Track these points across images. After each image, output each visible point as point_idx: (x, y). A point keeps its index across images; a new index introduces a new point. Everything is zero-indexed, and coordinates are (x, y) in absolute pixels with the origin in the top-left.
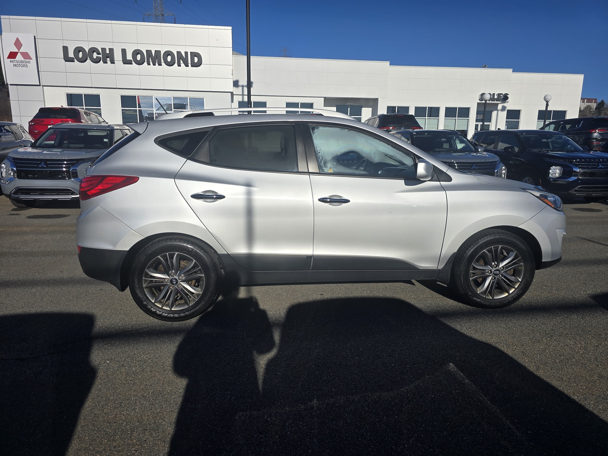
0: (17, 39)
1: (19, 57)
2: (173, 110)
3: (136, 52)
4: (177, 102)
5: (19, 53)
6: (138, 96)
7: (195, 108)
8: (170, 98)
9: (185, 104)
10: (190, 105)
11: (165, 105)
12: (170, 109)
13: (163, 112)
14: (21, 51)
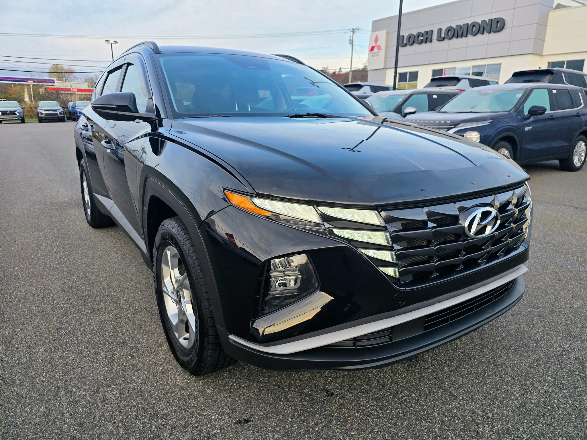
0: (377, 37)
1: (376, 49)
3: (449, 30)
4: (475, 70)
5: (376, 47)
6: (445, 69)
7: (492, 74)
8: (470, 67)
9: (482, 71)
10: (486, 72)
14: (378, 44)
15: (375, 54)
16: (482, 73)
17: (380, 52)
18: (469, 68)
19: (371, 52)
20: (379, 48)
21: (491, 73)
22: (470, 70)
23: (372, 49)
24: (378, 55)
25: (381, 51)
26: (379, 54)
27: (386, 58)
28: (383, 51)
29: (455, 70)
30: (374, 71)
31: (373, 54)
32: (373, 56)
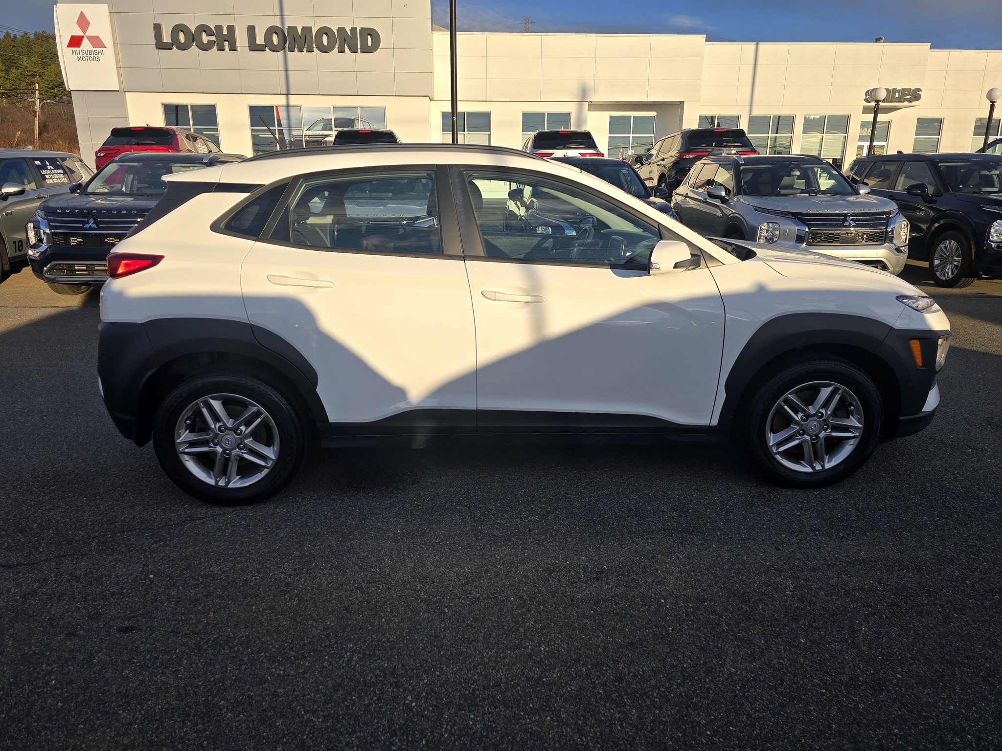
0: (82, 13)
1: (86, 44)
2: (334, 129)
3: (271, 31)
4: (341, 115)
5: (85, 38)
6: (277, 107)
7: (370, 125)
9: (352, 118)
10: (361, 120)
11: (322, 120)
12: (329, 127)
13: (317, 134)
14: (87, 34)
15: (85, 55)
16: (354, 119)
17: (102, 53)
18: (327, 110)
19: (74, 49)
20: (96, 41)
22: (331, 113)
24: (95, 59)
25: (103, 49)
26: (100, 55)
27: (120, 68)
28: (109, 52)
31: (80, 55)
32: (79, 58)
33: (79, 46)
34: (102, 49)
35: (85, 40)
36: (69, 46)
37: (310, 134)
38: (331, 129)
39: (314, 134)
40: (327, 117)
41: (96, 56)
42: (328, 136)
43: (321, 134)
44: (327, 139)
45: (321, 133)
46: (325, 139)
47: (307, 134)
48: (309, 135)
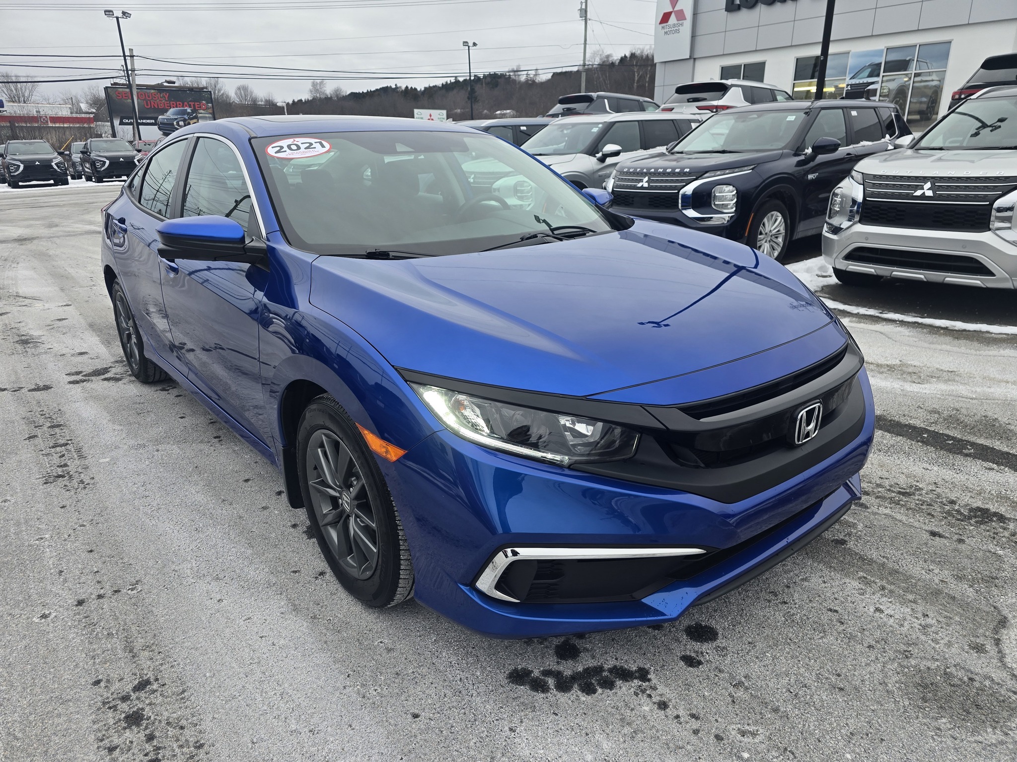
1: (673, 20)
2: (882, 74)
4: (893, 57)
5: (673, 14)
7: (929, 64)
8: (882, 50)
9: (908, 59)
10: (917, 61)
11: (869, 65)
12: (876, 73)
13: (861, 82)
14: (676, 9)
15: (670, 29)
16: (910, 60)
17: (682, 25)
18: (878, 53)
19: (663, 25)
20: (681, 15)
21: (928, 61)
22: (882, 56)
23: (666, 18)
24: (678, 31)
25: (684, 21)
26: (681, 28)
27: (693, 36)
28: (688, 24)
29: (848, 57)
30: (667, 64)
31: (666, 30)
32: (666, 33)
33: (667, 22)
34: (682, 21)
35: (673, 16)
36: (661, 23)
37: (853, 83)
38: (878, 75)
39: (857, 82)
40: (877, 60)
41: (677, 28)
42: (873, 83)
43: (865, 82)
44: (871, 87)
45: (865, 80)
46: (869, 88)
47: (850, 83)
48: (851, 85)
